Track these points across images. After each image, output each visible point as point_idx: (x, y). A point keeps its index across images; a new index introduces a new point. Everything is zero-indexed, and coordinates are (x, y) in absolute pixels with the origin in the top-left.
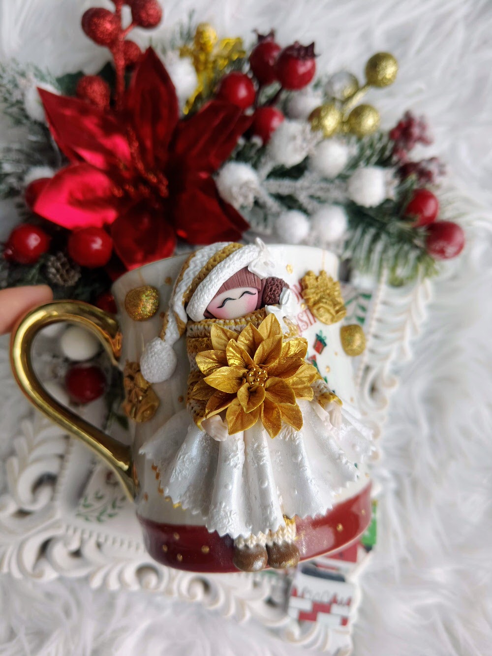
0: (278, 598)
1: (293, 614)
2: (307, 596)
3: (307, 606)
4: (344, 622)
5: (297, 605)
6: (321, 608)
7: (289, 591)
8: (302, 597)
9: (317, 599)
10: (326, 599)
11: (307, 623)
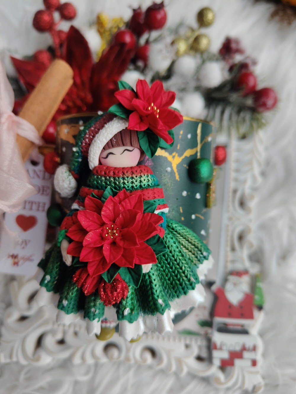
0: (204, 354)
1: (217, 362)
2: (224, 348)
3: (225, 355)
4: (254, 363)
5: (219, 356)
6: (236, 355)
7: (210, 346)
8: (221, 349)
9: (232, 349)
10: (238, 348)
11: (229, 368)
